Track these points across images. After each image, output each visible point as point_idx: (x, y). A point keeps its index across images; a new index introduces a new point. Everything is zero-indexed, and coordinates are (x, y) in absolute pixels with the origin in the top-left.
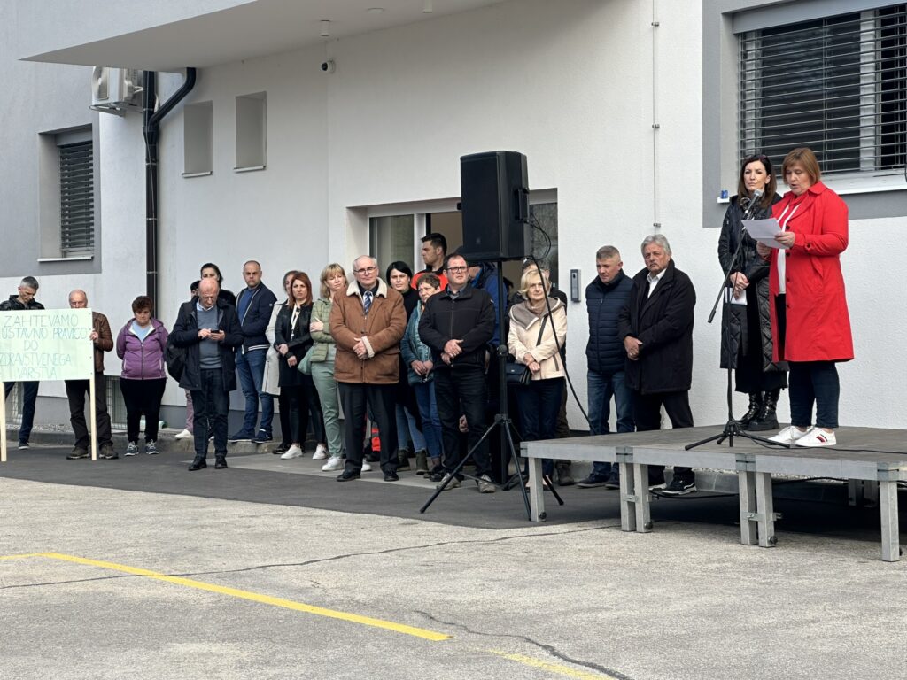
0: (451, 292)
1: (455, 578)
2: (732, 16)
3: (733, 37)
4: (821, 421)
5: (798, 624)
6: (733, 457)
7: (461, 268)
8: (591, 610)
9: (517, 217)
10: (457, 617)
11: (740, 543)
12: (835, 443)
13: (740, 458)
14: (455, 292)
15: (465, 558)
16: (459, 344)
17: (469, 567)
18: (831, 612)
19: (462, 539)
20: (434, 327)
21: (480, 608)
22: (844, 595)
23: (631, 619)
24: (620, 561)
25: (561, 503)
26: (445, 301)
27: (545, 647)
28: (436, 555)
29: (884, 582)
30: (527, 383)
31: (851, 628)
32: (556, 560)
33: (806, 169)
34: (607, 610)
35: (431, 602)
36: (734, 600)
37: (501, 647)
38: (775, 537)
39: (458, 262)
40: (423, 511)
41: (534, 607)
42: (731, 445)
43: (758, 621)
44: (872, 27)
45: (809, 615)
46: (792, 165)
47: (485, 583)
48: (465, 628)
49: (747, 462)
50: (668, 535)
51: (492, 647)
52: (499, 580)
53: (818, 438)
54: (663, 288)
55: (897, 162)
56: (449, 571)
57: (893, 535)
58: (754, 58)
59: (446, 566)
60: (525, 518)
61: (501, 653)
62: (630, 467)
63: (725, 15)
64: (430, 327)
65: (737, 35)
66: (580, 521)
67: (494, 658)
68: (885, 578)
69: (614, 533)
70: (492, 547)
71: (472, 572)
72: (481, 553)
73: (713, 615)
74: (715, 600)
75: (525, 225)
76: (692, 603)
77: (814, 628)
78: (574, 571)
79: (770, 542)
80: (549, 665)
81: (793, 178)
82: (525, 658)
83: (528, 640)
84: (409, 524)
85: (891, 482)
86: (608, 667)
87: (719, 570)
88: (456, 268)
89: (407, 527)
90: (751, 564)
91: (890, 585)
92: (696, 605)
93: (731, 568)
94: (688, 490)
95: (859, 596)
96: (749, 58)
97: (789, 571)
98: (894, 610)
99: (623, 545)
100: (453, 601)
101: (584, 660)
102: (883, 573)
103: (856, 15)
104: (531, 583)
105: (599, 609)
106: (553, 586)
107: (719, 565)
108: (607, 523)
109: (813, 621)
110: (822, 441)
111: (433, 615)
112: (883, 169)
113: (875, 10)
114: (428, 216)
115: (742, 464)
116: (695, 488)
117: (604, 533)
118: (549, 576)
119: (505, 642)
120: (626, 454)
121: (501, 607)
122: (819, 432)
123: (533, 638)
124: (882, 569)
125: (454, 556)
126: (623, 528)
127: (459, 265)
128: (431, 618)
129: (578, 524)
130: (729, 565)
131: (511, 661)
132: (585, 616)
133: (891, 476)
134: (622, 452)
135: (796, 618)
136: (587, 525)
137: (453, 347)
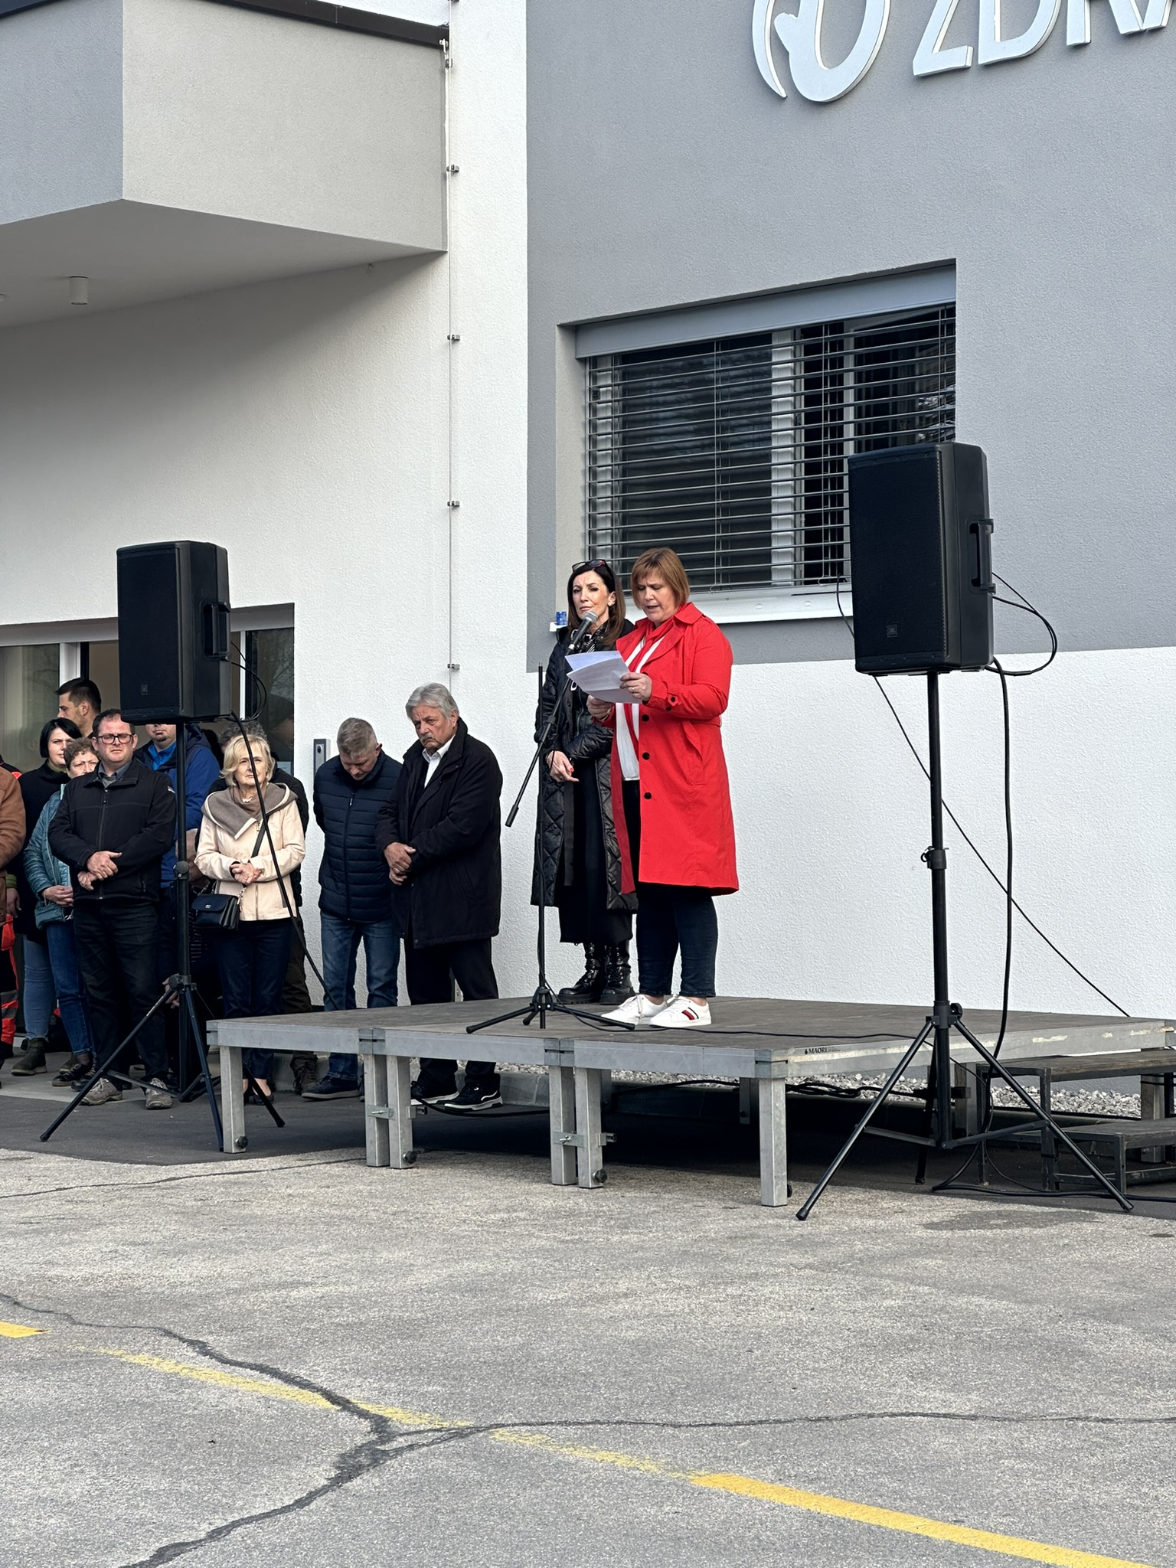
0: (103, 775)
1: (72, 1242)
2: (574, 330)
3: (577, 364)
4: (690, 987)
5: (601, 1299)
6: (539, 1045)
7: (119, 736)
8: (282, 1285)
9: (208, 651)
10: (59, 1301)
11: (550, 1182)
12: (709, 1022)
13: (551, 1045)
14: (110, 775)
15: (96, 1210)
16: (112, 859)
17: (100, 1224)
18: (657, 1282)
19: (100, 1181)
20: (75, 831)
21: (101, 1287)
22: (684, 1256)
23: (342, 1297)
24: (349, 1212)
25: (280, 1123)
26: (94, 790)
27: (192, 1343)
28: (51, 1207)
29: (752, 1236)
30: (233, 926)
31: (681, 1303)
32: (246, 1211)
33: (668, 581)
34: (306, 1284)
35: (23, 1279)
36: (514, 1266)
37: (120, 1344)
38: (602, 1171)
39: (115, 725)
40: (45, 1138)
41: (190, 1284)
42: (542, 1025)
43: (540, 1295)
44: (789, 357)
45: (623, 1286)
46: (646, 575)
47: (120, 1248)
48: (69, 1317)
49: (563, 1052)
50: (439, 1171)
51: (105, 1346)
52: (145, 1244)
53: (685, 1013)
54: (447, 771)
55: (826, 574)
56: (64, 1232)
57: (778, 1164)
58: (609, 398)
59: (62, 1223)
60: (211, 1145)
61: (118, 1353)
62: (381, 1061)
63: (562, 327)
64: (67, 831)
65: (582, 361)
66: (304, 1152)
67: (105, 1360)
68: (756, 1231)
69: (354, 1169)
70: (146, 1192)
71: (101, 1232)
72: (127, 1201)
73: (473, 1290)
74: (482, 1267)
75: (222, 664)
76: (445, 1272)
77: (625, 1305)
78: (271, 1229)
79: (596, 1179)
80: (192, 1370)
81: (648, 596)
82: (157, 1360)
83: (168, 1333)
84: (17, 1159)
85: (776, 1079)
86: (286, 1370)
87: (504, 1223)
88: (112, 736)
89: (13, 1164)
90: (557, 1213)
91: (759, 1241)
92: (451, 1276)
93: (525, 1219)
94: (487, 1103)
95: (705, 1258)
96: (602, 399)
97: (612, 1223)
98: (755, 1276)
99: (361, 1187)
100: (58, 1277)
101: (250, 1360)
102: (755, 1223)
103: (765, 337)
104: (195, 1247)
105: (295, 1285)
106: (230, 1251)
107: (506, 1216)
108: (345, 1153)
109: (626, 1295)
110: (691, 1018)
111: (20, 1299)
112: (807, 583)
113: (794, 329)
114: (85, 647)
115: (553, 1055)
116: (500, 1100)
117: (336, 1169)
118: (228, 1236)
119: (129, 1336)
120: (375, 1041)
121: (137, 1285)
122: (686, 1003)
123: (176, 1331)
124: (757, 1217)
125: (79, 1208)
126: (369, 1162)
127: (115, 731)
128: (16, 1303)
129: (300, 1156)
130: (522, 1215)
131: (131, 1365)
132: (268, 1295)
133: (776, 1072)
134: (369, 1036)
135: (601, 1291)
136: (313, 1158)
137: (102, 863)
